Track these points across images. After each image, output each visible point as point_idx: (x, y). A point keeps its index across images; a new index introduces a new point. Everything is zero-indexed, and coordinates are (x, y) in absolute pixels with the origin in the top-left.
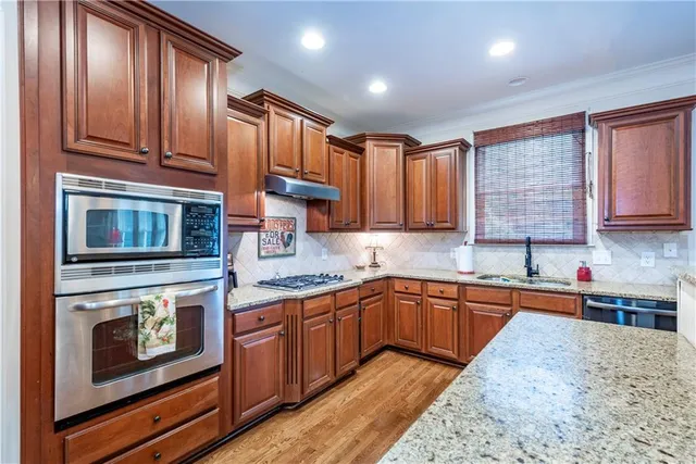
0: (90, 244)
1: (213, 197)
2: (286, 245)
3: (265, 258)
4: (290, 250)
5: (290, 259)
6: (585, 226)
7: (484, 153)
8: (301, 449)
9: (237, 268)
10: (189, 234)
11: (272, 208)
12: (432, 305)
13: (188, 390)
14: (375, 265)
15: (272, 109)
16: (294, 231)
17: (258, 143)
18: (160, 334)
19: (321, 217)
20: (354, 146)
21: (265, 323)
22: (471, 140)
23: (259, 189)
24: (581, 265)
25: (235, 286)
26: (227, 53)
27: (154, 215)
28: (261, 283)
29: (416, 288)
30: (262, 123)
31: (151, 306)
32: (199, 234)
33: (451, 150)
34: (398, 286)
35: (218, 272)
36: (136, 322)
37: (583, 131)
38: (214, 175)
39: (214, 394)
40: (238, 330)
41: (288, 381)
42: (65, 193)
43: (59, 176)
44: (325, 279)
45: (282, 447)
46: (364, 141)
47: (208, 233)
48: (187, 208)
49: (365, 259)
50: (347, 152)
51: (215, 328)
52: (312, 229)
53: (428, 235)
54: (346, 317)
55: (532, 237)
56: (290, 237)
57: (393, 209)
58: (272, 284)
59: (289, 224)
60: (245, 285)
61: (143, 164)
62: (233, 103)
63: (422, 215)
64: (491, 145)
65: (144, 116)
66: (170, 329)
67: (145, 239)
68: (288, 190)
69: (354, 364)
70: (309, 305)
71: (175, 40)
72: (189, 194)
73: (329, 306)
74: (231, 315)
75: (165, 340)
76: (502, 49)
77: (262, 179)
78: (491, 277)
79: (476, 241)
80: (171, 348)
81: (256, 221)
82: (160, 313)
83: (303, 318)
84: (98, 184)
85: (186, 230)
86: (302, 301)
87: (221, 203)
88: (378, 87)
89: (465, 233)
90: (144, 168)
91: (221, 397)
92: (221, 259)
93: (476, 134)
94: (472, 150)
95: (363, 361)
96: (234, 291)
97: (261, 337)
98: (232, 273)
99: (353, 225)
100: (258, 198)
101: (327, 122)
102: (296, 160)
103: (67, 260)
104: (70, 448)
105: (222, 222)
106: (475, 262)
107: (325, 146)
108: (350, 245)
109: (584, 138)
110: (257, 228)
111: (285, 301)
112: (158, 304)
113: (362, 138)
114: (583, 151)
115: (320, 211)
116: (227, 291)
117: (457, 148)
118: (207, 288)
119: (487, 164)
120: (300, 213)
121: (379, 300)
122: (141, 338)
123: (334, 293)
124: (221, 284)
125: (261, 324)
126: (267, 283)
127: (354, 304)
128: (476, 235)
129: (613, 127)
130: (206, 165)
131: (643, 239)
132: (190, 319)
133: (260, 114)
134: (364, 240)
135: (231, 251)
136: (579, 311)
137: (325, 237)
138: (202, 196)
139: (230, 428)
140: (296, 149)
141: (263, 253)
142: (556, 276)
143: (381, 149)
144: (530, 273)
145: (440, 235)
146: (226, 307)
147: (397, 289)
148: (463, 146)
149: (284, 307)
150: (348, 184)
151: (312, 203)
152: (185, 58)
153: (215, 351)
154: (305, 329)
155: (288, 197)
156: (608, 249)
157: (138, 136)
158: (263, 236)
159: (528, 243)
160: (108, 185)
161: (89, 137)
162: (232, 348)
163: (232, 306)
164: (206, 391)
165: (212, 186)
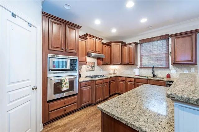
0: (53, 67)
1: (76, 58)
2: (92, 68)
3: (87, 71)
4: (93, 69)
5: (93, 71)
6: (169, 63)
7: (142, 45)
8: (94, 113)
9: (81, 73)
10: (71, 66)
11: (89, 60)
12: (128, 83)
13: (71, 98)
14: (114, 73)
15: (89, 37)
16: (94, 65)
17: (86, 45)
18: (66, 86)
19: (100, 62)
20: (109, 44)
21: (87, 85)
22: (138, 42)
23: (86, 56)
24: (167, 74)
25: (81, 77)
26: (79, 27)
27: (63, 62)
28: (86, 77)
29: (124, 79)
30: (87, 41)
31: (64, 80)
32: (73, 66)
33: (133, 45)
34: (120, 78)
35: (77, 74)
36: (61, 83)
37: (168, 39)
38: (76, 53)
39: (76, 100)
40: (81, 86)
41: (92, 98)
42: (49, 58)
43: (48, 54)
44: (101, 76)
45: (90, 112)
46: (111, 43)
47: (75, 66)
48: (71, 60)
49: (112, 72)
50: (107, 46)
51: (76, 85)
52: (98, 65)
53: (128, 66)
54: (106, 85)
55: (154, 67)
56: (93, 66)
57: (118, 59)
58: (89, 77)
59: (93, 63)
60: (83, 77)
61: (62, 51)
62: (80, 37)
63: (126, 61)
64: (144, 43)
65: (63, 42)
66: (68, 85)
67: (61, 67)
68: (92, 56)
69: (108, 96)
70: (97, 82)
71: (68, 26)
72: (71, 57)
73: (102, 82)
74: (80, 83)
75: (67, 87)
76: (144, 20)
77: (87, 53)
78: (144, 77)
79: (140, 67)
80: (68, 89)
81: (85, 63)
82: (66, 82)
83: (96, 85)
84: (54, 56)
85: (71, 65)
86: (95, 81)
87: (78, 59)
88: (114, 31)
89: (137, 65)
90: (63, 52)
91: (78, 100)
92: (77, 71)
93: (140, 40)
94: (139, 45)
95: (110, 96)
96: (80, 78)
97: (86, 88)
98: (80, 74)
99: (108, 64)
100: (86, 58)
101: (102, 39)
102: (94, 49)
103: (49, 70)
104: (50, 106)
105: (78, 63)
106: (139, 73)
107: (101, 45)
108: (108, 68)
109: (168, 41)
110: (85, 64)
111: (91, 81)
112: (65, 80)
113: (111, 42)
114: (168, 44)
115: (100, 60)
116: (79, 78)
117: (135, 44)
118: (75, 77)
119: (143, 48)
120: (95, 61)
121: (115, 82)
122: (62, 86)
123: (103, 79)
124: (78, 76)
125: (86, 85)
126: (88, 77)
127: (108, 82)
128: (140, 66)
129: (175, 38)
130: (74, 51)
131: (185, 67)
132: (71, 83)
133: (86, 39)
134: (112, 67)
135: (80, 69)
136: (165, 85)
137: (102, 66)
138: (74, 58)
139: (79, 107)
140: (94, 46)
141: (87, 70)
142: (161, 77)
143: (115, 45)
144: (154, 76)
145: (131, 66)
146: (79, 81)
147: (119, 79)
148: (136, 44)
149: (91, 82)
150: (107, 54)
151: (98, 58)
152: (71, 29)
153: (76, 90)
154: (96, 87)
155: (93, 57)
156: (175, 69)
157: (61, 46)
158: (87, 66)
159: (153, 68)
160: (56, 56)
161: (53, 47)
162: (80, 90)
163: (80, 81)
164: (74, 99)
165: (76, 55)
